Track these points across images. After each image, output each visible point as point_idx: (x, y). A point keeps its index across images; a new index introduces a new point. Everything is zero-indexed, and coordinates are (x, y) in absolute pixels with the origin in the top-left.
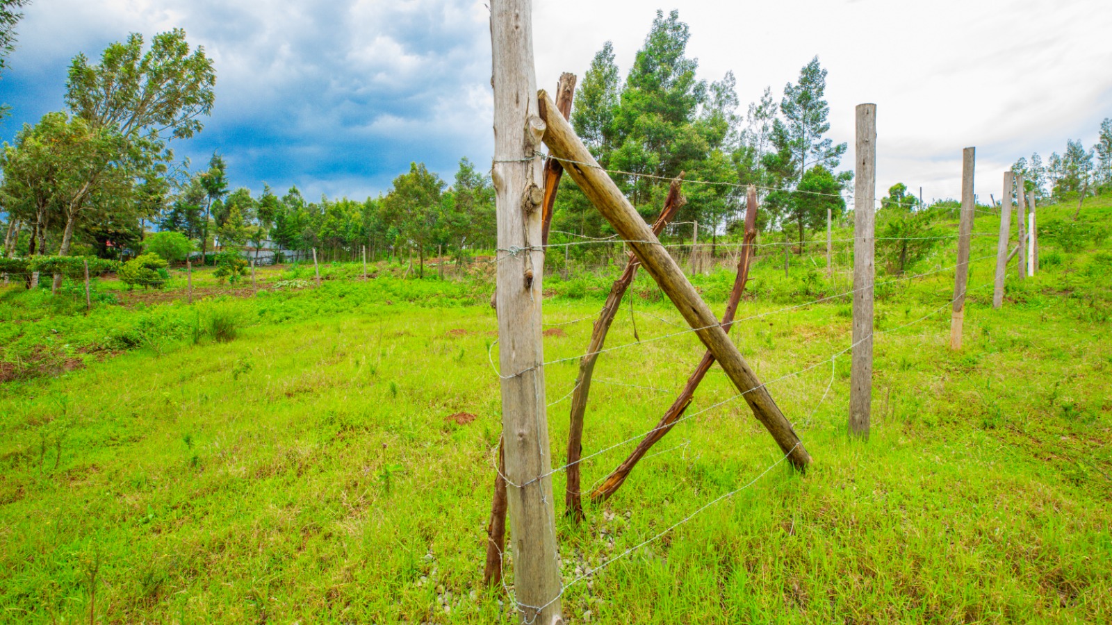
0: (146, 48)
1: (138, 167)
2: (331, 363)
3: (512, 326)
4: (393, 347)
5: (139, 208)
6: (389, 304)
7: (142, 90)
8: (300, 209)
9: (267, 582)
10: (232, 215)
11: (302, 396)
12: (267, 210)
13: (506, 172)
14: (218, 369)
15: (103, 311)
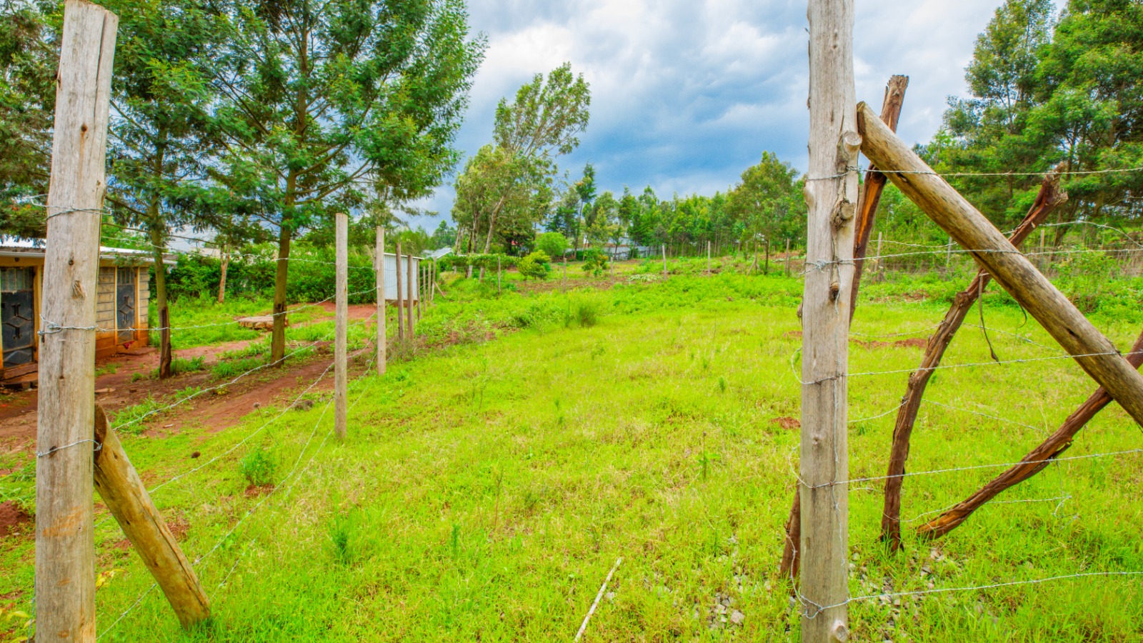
0: (545, 83)
1: (535, 181)
2: (669, 354)
3: (814, 336)
4: (728, 344)
5: (534, 214)
6: (730, 300)
7: (539, 119)
8: (654, 207)
9: (602, 523)
10: (598, 216)
11: (642, 380)
12: (626, 210)
13: (816, 189)
14: (580, 349)
15: (508, 296)
